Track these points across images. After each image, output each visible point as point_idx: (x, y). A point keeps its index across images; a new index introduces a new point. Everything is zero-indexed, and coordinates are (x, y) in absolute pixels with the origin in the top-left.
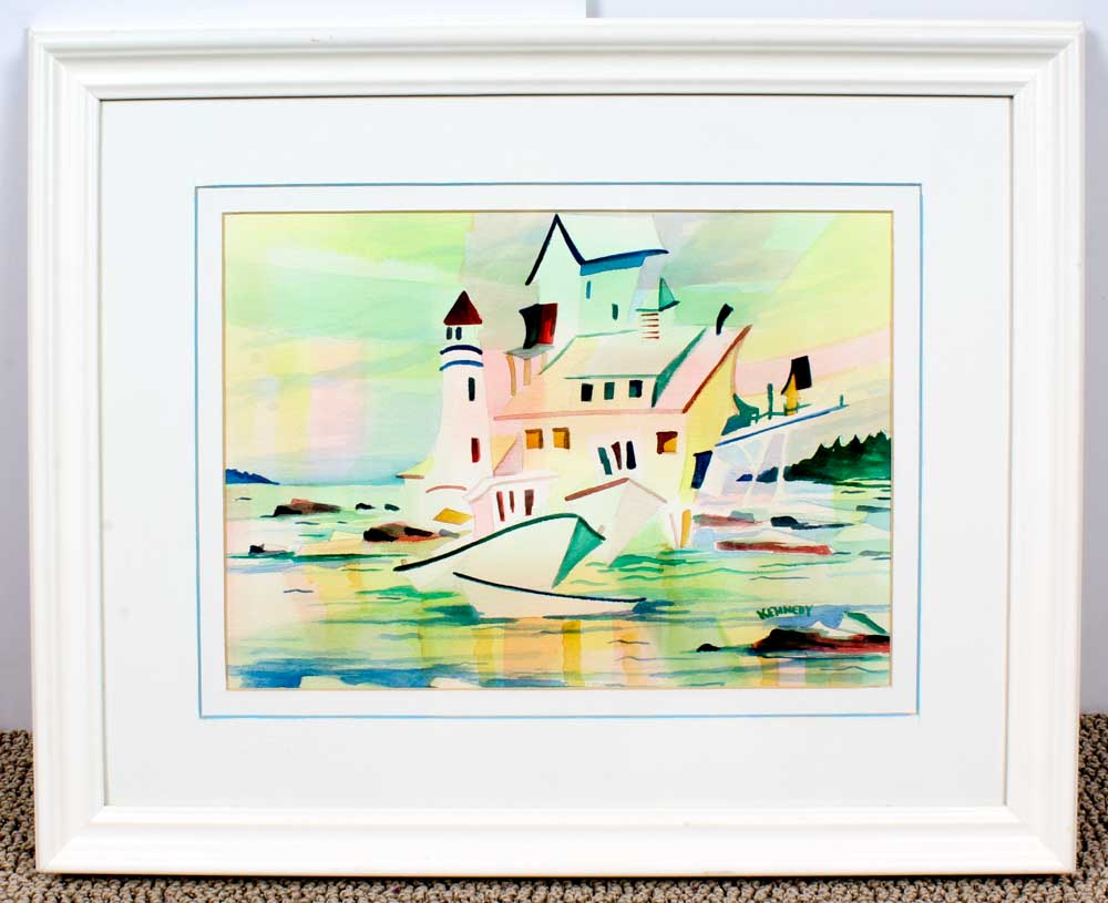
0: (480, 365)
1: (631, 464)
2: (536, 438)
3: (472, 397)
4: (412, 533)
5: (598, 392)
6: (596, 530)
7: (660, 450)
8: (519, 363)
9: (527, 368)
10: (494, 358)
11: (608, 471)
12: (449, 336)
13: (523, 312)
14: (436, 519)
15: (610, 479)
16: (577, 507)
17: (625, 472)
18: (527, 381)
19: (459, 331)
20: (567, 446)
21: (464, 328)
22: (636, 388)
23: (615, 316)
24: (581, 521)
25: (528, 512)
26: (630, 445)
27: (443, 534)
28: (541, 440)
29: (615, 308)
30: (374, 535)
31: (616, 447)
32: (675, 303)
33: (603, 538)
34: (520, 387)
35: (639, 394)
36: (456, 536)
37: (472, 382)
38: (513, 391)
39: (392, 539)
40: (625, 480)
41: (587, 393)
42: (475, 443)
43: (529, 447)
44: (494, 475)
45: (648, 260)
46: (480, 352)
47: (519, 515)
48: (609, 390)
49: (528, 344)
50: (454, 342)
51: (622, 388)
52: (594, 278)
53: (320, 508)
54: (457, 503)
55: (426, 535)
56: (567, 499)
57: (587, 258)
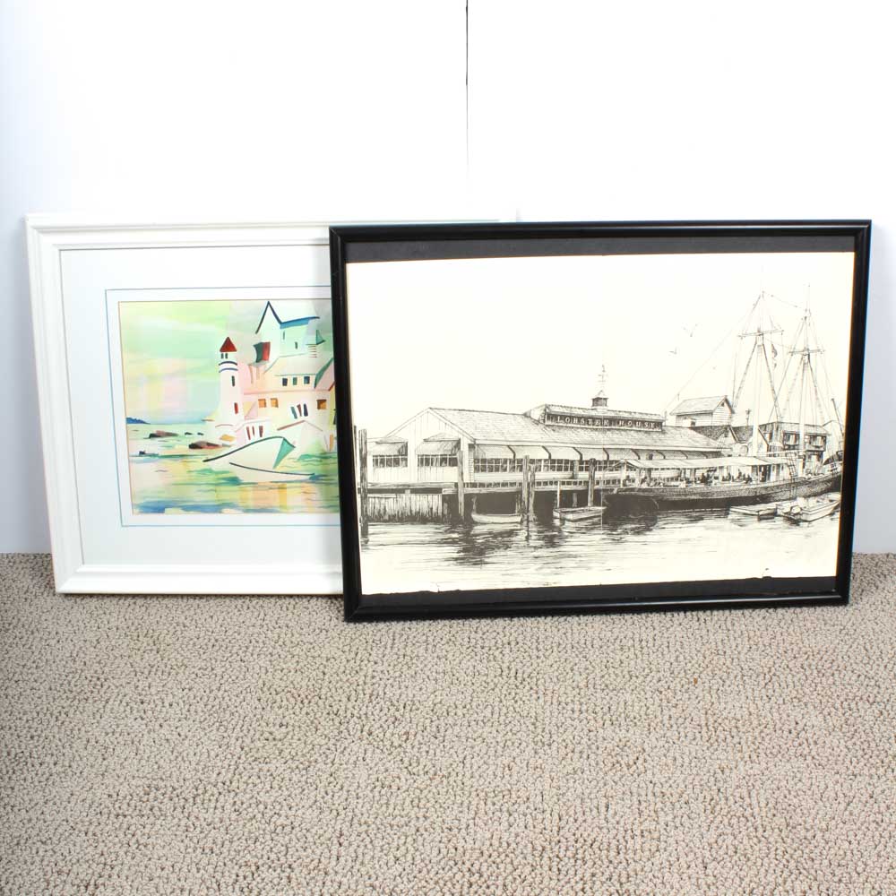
0: (236, 370)
1: (306, 414)
2: (263, 403)
3: (234, 385)
4: (210, 445)
5: (290, 382)
6: (291, 443)
7: (319, 408)
8: (254, 369)
9: (258, 370)
10: (243, 367)
11: (296, 417)
12: (222, 357)
13: (255, 346)
14: (221, 439)
15: (296, 421)
16: (283, 433)
17: (303, 417)
18: (258, 377)
19: (226, 355)
20: (277, 406)
21: (229, 353)
22: (307, 380)
23: (296, 347)
24: (285, 440)
25: (261, 436)
26: (305, 406)
27: (224, 446)
28: (265, 404)
29: (296, 344)
30: (193, 446)
31: (299, 407)
32: (323, 341)
33: (294, 447)
34: (255, 381)
35: (308, 383)
36: (229, 446)
37: (233, 377)
38: (252, 382)
39: (201, 448)
40: (303, 421)
41: (285, 382)
42: (236, 405)
43: (260, 406)
44: (245, 419)
45: (311, 321)
46: (236, 364)
47: (256, 437)
48: (295, 381)
49: (257, 361)
50: (225, 360)
51: (301, 380)
52: (287, 330)
53: (169, 435)
54: (230, 432)
55: (215, 446)
56: (279, 430)
57: (283, 321)
